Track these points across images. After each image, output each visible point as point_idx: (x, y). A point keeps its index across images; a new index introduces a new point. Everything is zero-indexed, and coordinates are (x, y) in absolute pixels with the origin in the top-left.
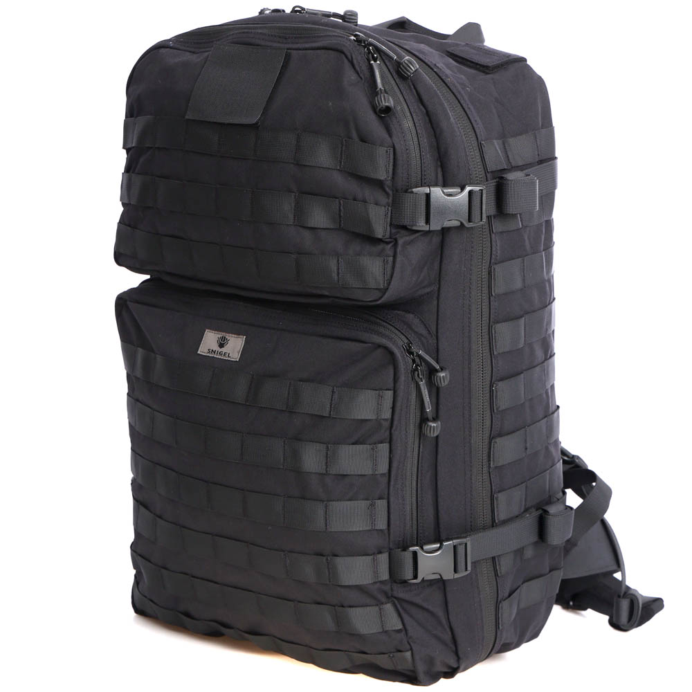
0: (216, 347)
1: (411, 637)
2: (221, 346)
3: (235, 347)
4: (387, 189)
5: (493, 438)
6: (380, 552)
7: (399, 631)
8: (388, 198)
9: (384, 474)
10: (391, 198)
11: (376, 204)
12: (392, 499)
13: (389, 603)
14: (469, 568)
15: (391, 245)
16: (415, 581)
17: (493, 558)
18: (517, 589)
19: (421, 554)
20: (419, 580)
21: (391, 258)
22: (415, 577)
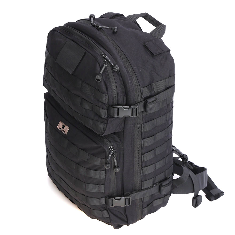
0: (61, 128)
1: (111, 219)
2: (63, 128)
3: (66, 130)
4: (106, 105)
5: (142, 168)
6: (102, 198)
7: (108, 217)
8: (106, 107)
9: (104, 179)
10: (107, 107)
11: (102, 108)
12: (106, 185)
13: (105, 210)
14: (130, 204)
15: (106, 120)
16: (112, 207)
17: (142, 198)
18: (150, 204)
19: (114, 200)
20: (113, 206)
21: (106, 124)
22: (112, 205)
